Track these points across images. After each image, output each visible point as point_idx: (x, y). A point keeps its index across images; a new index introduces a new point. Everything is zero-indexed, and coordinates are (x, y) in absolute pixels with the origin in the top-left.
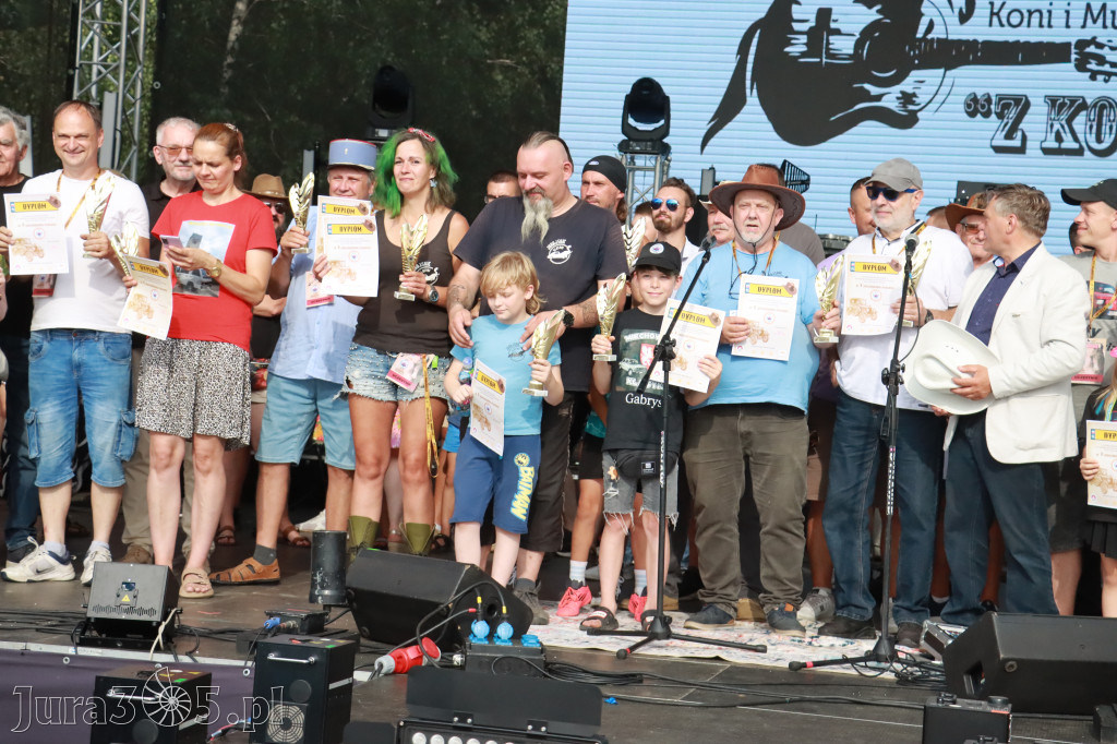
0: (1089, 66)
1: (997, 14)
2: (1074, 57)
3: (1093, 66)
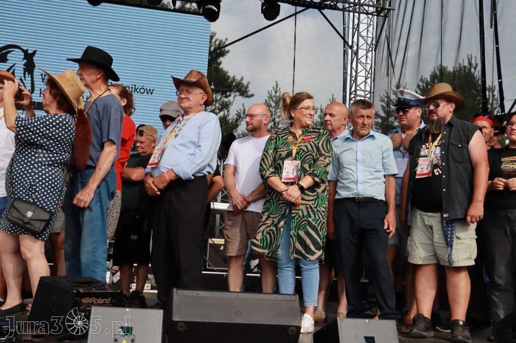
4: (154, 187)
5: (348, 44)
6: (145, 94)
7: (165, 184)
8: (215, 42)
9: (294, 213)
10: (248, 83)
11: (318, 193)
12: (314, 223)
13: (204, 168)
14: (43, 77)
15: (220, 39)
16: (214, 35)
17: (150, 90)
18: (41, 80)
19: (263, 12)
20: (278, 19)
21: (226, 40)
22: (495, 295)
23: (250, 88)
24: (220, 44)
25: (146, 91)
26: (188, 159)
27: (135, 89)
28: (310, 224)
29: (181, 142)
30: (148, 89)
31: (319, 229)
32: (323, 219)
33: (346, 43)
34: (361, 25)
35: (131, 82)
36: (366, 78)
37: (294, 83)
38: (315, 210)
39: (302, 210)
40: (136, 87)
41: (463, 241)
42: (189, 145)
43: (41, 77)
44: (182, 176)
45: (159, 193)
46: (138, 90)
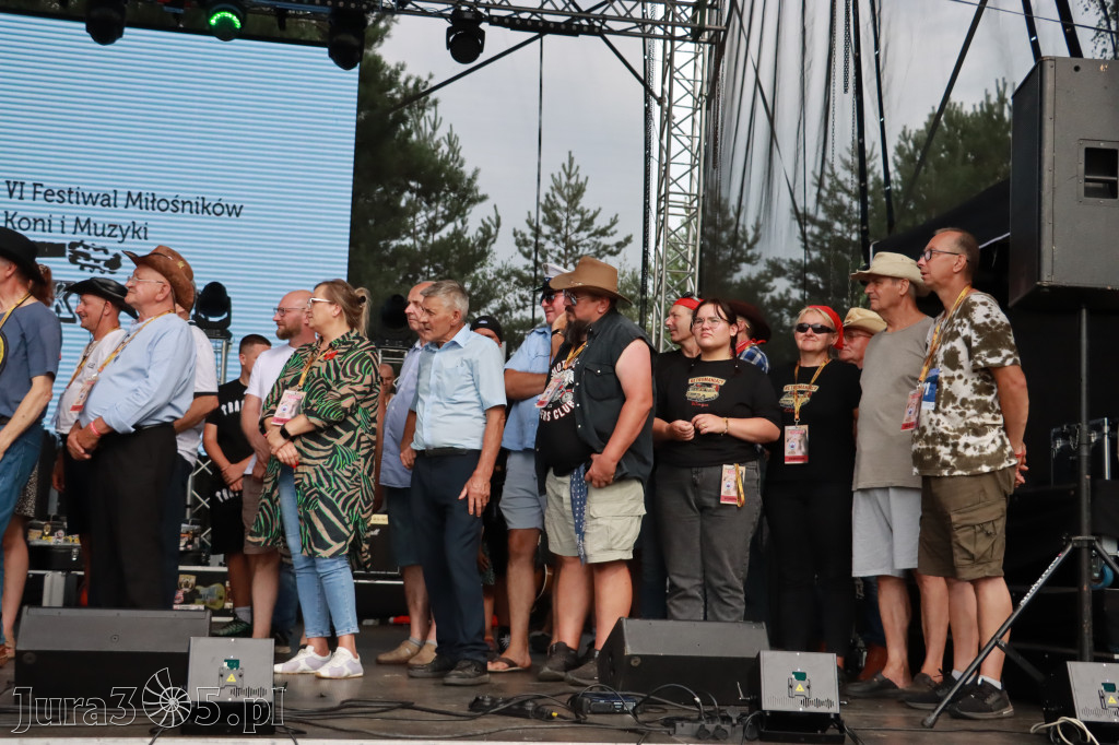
0: (79, 261)
1: (11, 221)
2: (68, 254)
3: (82, 261)
4: (78, 447)
5: (652, 93)
6: (225, 215)
7: (93, 441)
8: (406, 83)
9: (297, 479)
10: (476, 172)
11: (335, 446)
12: (329, 496)
13: (159, 410)
14: (12, 187)
15: (415, 75)
16: (402, 69)
17: (234, 207)
18: (7, 193)
19: (450, 45)
20: (482, 58)
21: (431, 76)
22: (676, 606)
23: (478, 183)
24: (416, 86)
25: (226, 210)
26: (128, 399)
27: (204, 207)
28: (322, 497)
29: (120, 370)
30: (231, 205)
31: (339, 506)
32: (349, 490)
33: (648, 91)
34: (676, 54)
35: (195, 192)
36: (693, 167)
37: (539, 180)
38: (330, 474)
39: (308, 475)
40: (206, 203)
41: (599, 521)
42: (134, 374)
43: (6, 187)
44: (115, 427)
45: (87, 456)
46: (210, 209)
